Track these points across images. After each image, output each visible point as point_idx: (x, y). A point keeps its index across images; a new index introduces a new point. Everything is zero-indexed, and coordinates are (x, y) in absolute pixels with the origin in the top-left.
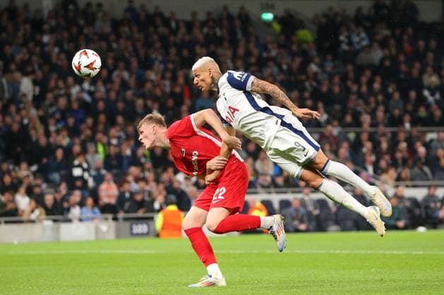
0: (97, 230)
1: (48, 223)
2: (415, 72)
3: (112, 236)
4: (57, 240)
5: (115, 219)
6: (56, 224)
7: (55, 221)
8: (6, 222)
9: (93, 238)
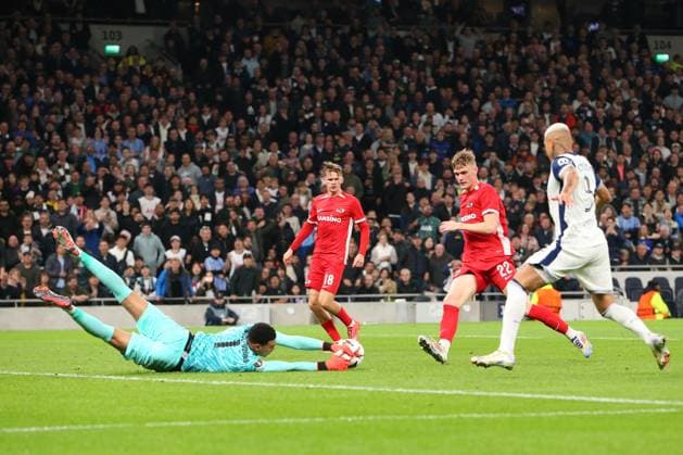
4: (413, 322)
5: (479, 298)
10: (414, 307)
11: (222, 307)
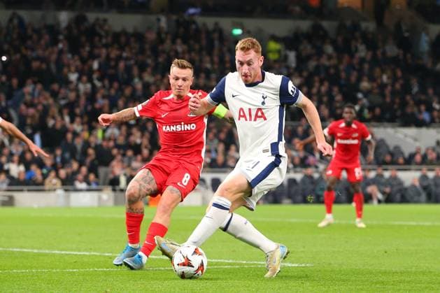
0: (100, 198)
2: (353, 79)
3: (111, 203)
4: (67, 205)
5: (114, 190)
6: (67, 194)
7: (66, 190)
8: (29, 191)
9: (96, 204)
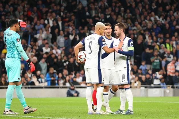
1: (143, 88)
10: (147, 91)
11: (73, 90)
